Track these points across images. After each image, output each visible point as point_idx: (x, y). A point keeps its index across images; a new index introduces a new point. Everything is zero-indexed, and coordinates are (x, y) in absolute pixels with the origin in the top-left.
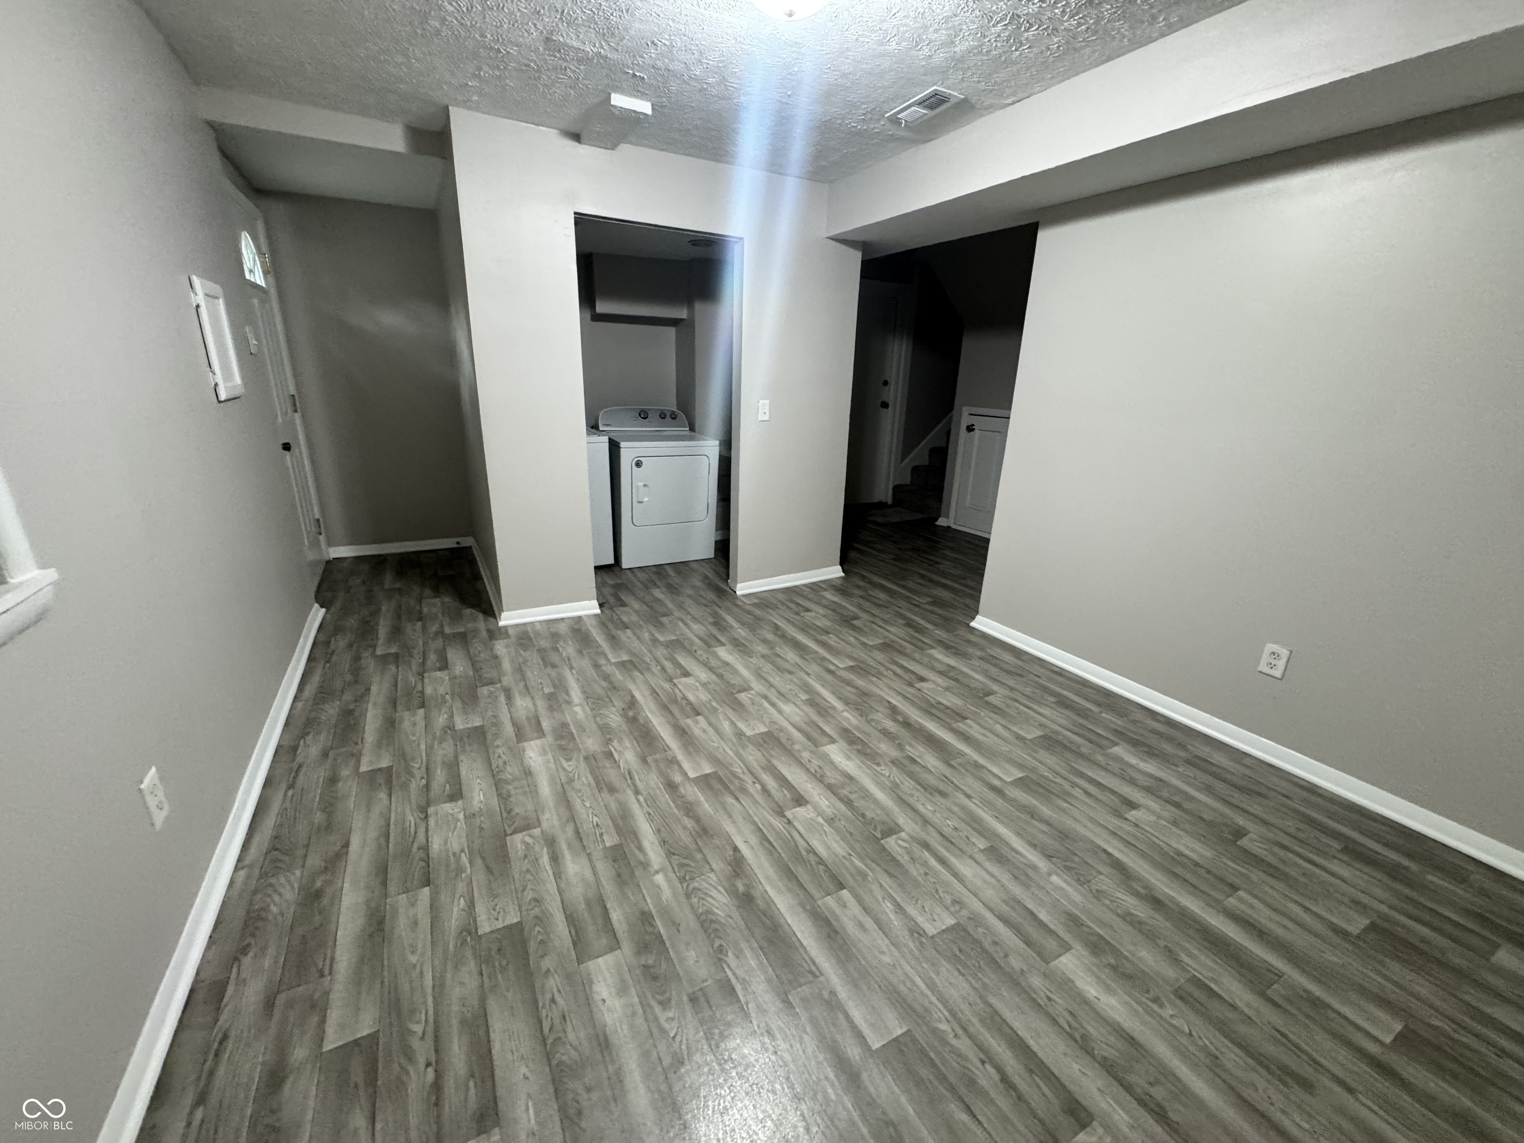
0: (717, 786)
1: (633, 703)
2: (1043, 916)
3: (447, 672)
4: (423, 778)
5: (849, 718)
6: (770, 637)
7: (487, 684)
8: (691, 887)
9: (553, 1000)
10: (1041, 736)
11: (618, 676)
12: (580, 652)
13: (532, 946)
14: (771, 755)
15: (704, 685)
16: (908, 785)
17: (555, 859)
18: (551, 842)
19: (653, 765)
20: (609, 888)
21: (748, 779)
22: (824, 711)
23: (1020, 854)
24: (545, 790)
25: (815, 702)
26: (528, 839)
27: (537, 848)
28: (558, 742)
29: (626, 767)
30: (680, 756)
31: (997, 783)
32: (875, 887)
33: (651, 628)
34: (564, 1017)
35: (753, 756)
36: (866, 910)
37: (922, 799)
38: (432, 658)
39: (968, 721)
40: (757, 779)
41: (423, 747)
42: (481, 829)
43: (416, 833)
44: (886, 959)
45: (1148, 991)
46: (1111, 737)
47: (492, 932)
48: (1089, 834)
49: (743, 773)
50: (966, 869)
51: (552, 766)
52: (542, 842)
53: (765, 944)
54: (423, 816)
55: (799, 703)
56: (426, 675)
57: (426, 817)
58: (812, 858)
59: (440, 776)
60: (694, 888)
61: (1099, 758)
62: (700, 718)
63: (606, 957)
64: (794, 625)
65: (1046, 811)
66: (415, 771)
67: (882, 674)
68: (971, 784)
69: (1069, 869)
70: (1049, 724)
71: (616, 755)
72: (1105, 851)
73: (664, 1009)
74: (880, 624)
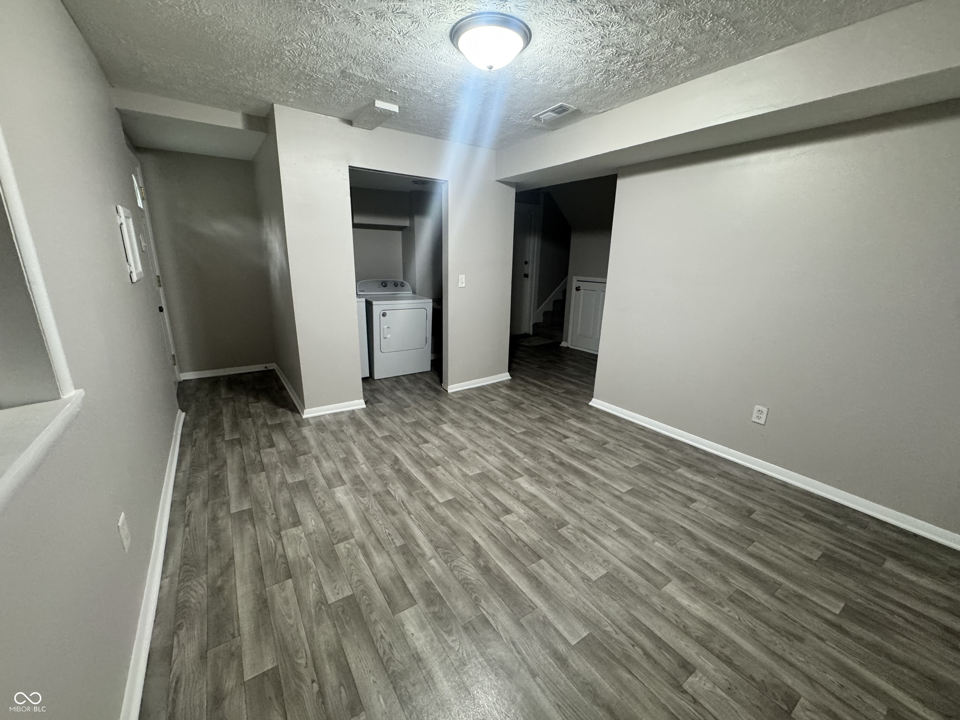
0: (458, 506)
1: (396, 460)
2: (653, 564)
3: (274, 448)
4: (273, 514)
5: (528, 462)
6: (473, 417)
7: (303, 455)
8: (452, 565)
9: (382, 637)
10: (638, 466)
11: (384, 445)
12: (358, 432)
13: (363, 607)
14: (486, 487)
15: (439, 447)
16: (568, 498)
17: (367, 555)
18: (363, 547)
19: (416, 497)
20: (403, 570)
21: (475, 501)
22: (513, 459)
23: (636, 532)
24: (352, 516)
25: (506, 454)
26: (347, 546)
27: (355, 551)
28: (355, 487)
29: (400, 499)
30: (432, 490)
31: (617, 493)
32: (558, 557)
33: (399, 415)
34: (390, 645)
35: (475, 487)
36: (556, 570)
37: (577, 506)
38: (263, 440)
39: (596, 460)
40: (481, 501)
41: (269, 495)
42: (317, 542)
43: (276, 547)
44: (572, 595)
45: (714, 599)
46: (675, 463)
47: (337, 601)
48: (672, 518)
49: (472, 498)
50: (608, 542)
51: (354, 501)
52: (357, 547)
53: (502, 593)
54: (278, 537)
55: (497, 455)
56: (261, 451)
57: (281, 538)
58: (520, 543)
59: (284, 513)
60: (455, 566)
61: (671, 476)
62: (439, 467)
63: (408, 610)
64: (485, 408)
65: (646, 507)
66: (267, 510)
67: (543, 435)
68: (602, 494)
69: (664, 537)
70: (641, 458)
71: (392, 492)
72: (682, 527)
73: (449, 636)
74: (537, 406)
